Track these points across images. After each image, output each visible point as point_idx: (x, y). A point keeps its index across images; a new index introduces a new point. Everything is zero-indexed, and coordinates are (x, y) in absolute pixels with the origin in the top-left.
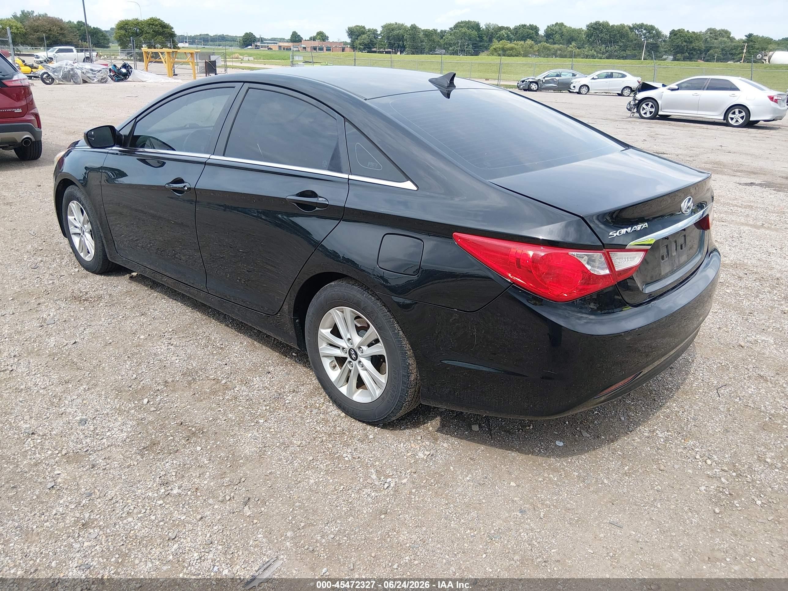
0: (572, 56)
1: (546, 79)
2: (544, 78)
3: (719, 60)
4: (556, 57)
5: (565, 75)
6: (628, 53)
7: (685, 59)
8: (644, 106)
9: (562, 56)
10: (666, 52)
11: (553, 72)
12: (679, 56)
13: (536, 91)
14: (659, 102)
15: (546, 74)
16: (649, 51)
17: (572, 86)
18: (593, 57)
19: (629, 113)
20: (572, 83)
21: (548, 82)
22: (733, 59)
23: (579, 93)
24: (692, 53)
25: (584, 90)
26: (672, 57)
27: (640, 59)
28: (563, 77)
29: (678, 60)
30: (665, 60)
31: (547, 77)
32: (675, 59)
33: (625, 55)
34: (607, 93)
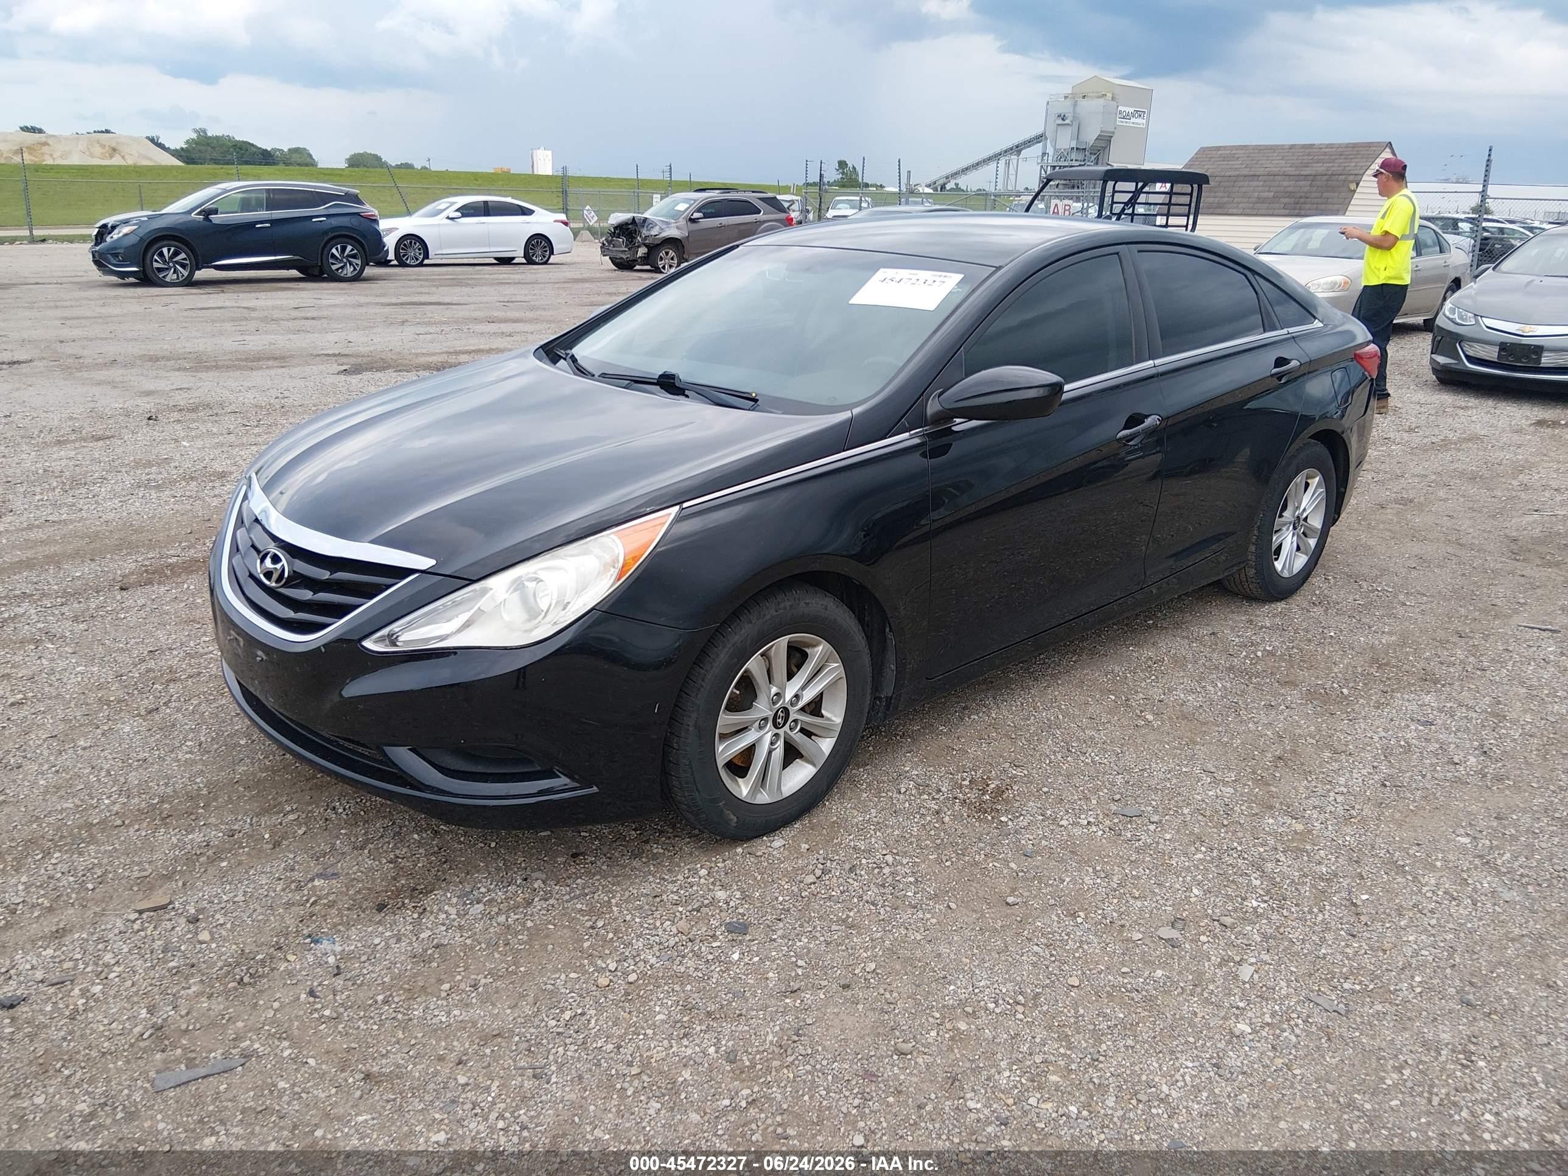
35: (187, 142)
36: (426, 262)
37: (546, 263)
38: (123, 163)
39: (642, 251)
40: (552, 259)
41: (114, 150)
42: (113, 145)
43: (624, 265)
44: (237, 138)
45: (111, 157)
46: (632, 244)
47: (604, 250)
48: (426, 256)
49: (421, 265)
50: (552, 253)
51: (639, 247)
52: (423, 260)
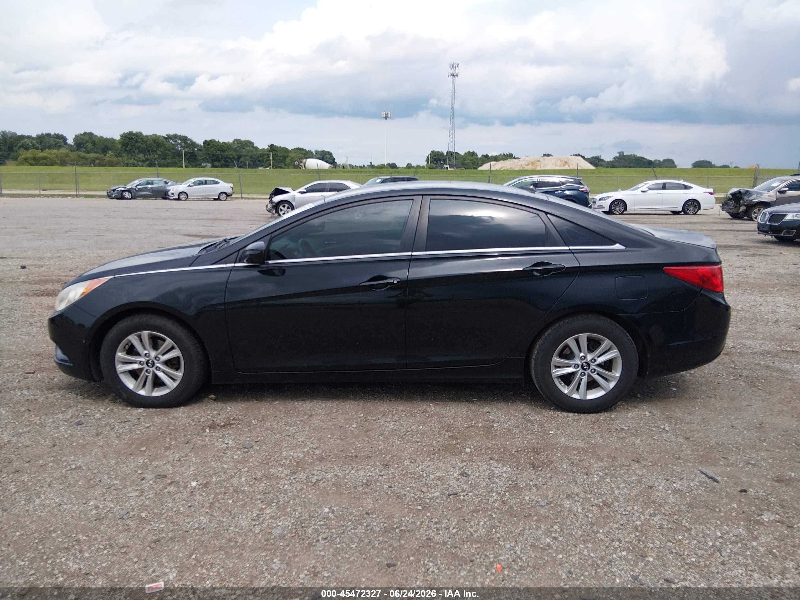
0: (112, 164)
1: (139, 187)
2: (136, 186)
3: (250, 167)
4: (95, 166)
5: (157, 183)
6: (169, 161)
7: (222, 166)
8: (281, 207)
9: (100, 165)
10: (202, 159)
11: (144, 180)
12: (216, 163)
13: (130, 199)
14: (293, 203)
15: (137, 182)
16: (187, 159)
17: (170, 193)
18: (134, 165)
19: (270, 215)
20: (169, 190)
21: (141, 190)
22: (262, 166)
23: (179, 199)
24: (227, 161)
25: (183, 197)
26: (209, 165)
27: (181, 167)
28: (155, 185)
29: (216, 167)
30: (204, 167)
31: (138, 185)
32: (213, 166)
33: (166, 163)
34: (206, 199)
35: (614, 158)
36: (625, 212)
37: (695, 214)
38: (568, 168)
39: (742, 209)
40: (699, 212)
41: (566, 163)
42: (566, 160)
43: (736, 216)
44: (638, 156)
45: (564, 165)
46: (738, 206)
47: (723, 209)
48: (625, 209)
49: (622, 214)
50: (699, 208)
51: (741, 206)
52: (623, 212)
